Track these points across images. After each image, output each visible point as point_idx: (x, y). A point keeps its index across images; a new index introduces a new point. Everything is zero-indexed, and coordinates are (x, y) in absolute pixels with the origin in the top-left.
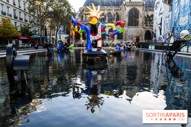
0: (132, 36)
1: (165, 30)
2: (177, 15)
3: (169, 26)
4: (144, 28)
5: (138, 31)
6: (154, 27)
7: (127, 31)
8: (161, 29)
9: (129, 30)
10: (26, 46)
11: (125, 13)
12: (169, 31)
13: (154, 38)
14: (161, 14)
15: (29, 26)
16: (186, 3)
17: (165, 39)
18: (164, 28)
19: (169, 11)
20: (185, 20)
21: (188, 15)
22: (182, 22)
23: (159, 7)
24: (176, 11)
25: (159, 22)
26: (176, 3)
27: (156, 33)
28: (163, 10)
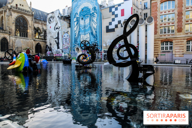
0: (21, 48)
1: (63, 44)
3: (68, 42)
4: (34, 40)
5: (28, 43)
6: (48, 41)
7: (15, 42)
9: (17, 41)
11: (11, 19)
14: (57, 28)
16: (86, 24)
17: (65, 53)
18: (63, 42)
19: (68, 28)
20: (86, 37)
21: (89, 34)
22: (84, 39)
23: (54, 22)
24: (75, 29)
25: (55, 36)
26: (75, 22)
27: (52, 46)
28: (59, 25)
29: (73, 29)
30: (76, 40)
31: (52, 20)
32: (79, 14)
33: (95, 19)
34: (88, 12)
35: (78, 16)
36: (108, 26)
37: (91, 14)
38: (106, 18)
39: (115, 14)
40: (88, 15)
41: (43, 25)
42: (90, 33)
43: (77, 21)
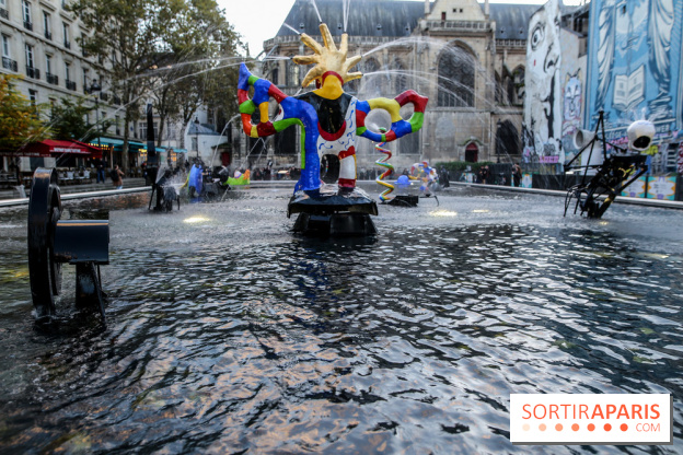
1: (564, 121)
2: (605, 69)
3: (577, 108)
4: (492, 113)
5: (472, 123)
6: (527, 111)
10: (70, 176)
12: (578, 123)
13: (527, 150)
14: (551, 63)
15: (84, 105)
16: (635, 27)
17: (566, 152)
18: (564, 112)
19: (580, 55)
20: (631, 87)
21: (641, 68)
22: (623, 94)
23: (545, 42)
24: (601, 56)
25: (543, 92)
26: (600, 28)
27: (536, 129)
28: (556, 51)
29: (594, 58)
30: (601, 99)
31: (539, 37)
35: (613, 3)
42: (645, 66)
43: (608, 21)
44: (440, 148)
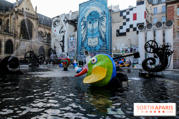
0: (25, 50)
1: (69, 48)
4: (38, 43)
7: (19, 45)
8: (63, 47)
9: (21, 43)
11: (17, 21)
13: (53, 55)
14: (62, 32)
16: (94, 27)
17: (70, 56)
19: (74, 31)
20: (94, 41)
22: (91, 43)
23: (60, 26)
24: (82, 32)
25: (60, 39)
26: (82, 26)
27: (56, 49)
28: (65, 28)
29: (80, 33)
30: (83, 43)
31: (57, 24)
32: (86, 18)
33: (104, 23)
34: (96, 16)
35: (86, 20)
36: (119, 30)
37: (99, 18)
38: (116, 22)
39: (127, 18)
40: (97, 19)
41: (46, 29)
42: (98, 37)
43: (84, 24)
44: (21, 53)
